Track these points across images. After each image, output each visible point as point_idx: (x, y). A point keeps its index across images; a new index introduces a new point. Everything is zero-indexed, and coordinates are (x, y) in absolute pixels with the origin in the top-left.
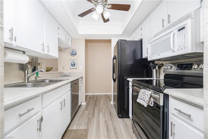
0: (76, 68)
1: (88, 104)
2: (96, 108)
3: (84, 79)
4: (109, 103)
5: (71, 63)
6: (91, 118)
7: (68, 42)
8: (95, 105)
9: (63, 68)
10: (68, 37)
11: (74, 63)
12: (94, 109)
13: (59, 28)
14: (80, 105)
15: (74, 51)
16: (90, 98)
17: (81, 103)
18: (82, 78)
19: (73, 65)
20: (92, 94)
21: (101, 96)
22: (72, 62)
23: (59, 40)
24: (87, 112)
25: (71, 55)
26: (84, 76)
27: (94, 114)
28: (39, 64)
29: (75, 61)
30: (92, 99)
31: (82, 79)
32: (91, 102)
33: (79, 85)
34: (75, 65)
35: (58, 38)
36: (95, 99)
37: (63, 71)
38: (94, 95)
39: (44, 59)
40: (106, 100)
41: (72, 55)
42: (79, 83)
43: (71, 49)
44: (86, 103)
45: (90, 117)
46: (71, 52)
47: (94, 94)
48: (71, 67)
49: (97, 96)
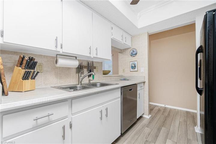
0: (137, 70)
1: (152, 119)
2: (163, 128)
3: (147, 84)
4: (191, 128)
5: (132, 65)
6: (150, 142)
7: (126, 41)
8: (163, 124)
9: (124, 71)
10: (125, 35)
11: (134, 65)
12: (159, 130)
13: (112, 28)
14: (141, 117)
15: (134, 50)
16: (159, 110)
17: (143, 114)
18: (144, 82)
19: (134, 67)
20: (163, 105)
21: (177, 112)
22: (132, 63)
23: (113, 41)
24: (147, 130)
25: (131, 56)
26: (147, 81)
27: (157, 136)
28: (95, 68)
29: (136, 62)
30: (161, 112)
31: (144, 84)
32: (158, 117)
33: (138, 92)
34: (135, 67)
35: (111, 39)
36: (166, 114)
37: (123, 74)
38: (165, 107)
39: (100, 62)
40: (185, 121)
41: (133, 55)
42: (138, 90)
43: (131, 49)
44: (150, 116)
45: (150, 139)
46: (131, 52)
47: (167, 106)
48: (132, 70)
49: (171, 110)
